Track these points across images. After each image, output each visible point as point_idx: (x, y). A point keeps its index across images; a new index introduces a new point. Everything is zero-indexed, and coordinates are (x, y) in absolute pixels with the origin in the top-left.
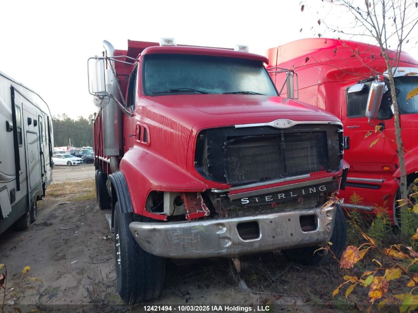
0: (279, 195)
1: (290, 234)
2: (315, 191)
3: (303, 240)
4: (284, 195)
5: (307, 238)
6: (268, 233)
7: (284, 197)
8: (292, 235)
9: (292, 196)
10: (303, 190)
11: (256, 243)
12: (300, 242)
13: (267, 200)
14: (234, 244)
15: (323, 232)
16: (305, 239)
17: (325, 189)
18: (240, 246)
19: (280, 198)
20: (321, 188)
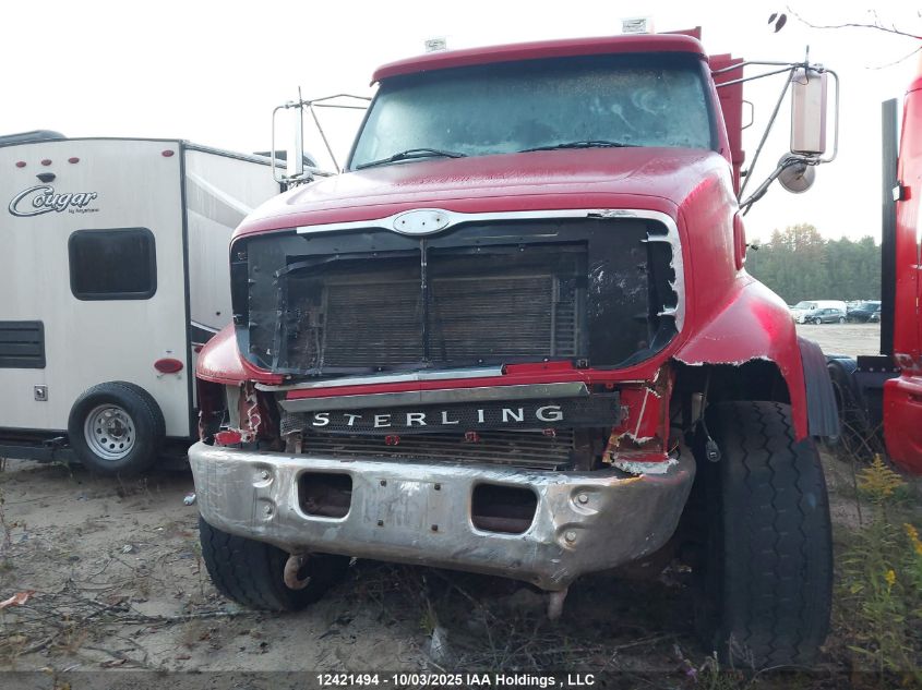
0: (409, 415)
1: (429, 527)
2: (520, 418)
3: (467, 550)
4: (423, 416)
5: (482, 551)
6: (367, 511)
7: (423, 423)
8: (435, 528)
9: (445, 421)
10: (481, 412)
11: (331, 528)
12: (457, 554)
13: (377, 425)
14: (279, 517)
15: (543, 547)
16: (475, 552)
17: (560, 416)
18: (292, 527)
19: (409, 424)
20: (545, 413)
